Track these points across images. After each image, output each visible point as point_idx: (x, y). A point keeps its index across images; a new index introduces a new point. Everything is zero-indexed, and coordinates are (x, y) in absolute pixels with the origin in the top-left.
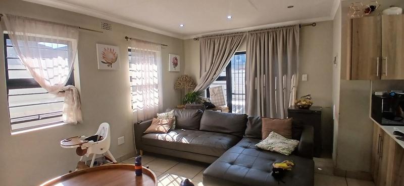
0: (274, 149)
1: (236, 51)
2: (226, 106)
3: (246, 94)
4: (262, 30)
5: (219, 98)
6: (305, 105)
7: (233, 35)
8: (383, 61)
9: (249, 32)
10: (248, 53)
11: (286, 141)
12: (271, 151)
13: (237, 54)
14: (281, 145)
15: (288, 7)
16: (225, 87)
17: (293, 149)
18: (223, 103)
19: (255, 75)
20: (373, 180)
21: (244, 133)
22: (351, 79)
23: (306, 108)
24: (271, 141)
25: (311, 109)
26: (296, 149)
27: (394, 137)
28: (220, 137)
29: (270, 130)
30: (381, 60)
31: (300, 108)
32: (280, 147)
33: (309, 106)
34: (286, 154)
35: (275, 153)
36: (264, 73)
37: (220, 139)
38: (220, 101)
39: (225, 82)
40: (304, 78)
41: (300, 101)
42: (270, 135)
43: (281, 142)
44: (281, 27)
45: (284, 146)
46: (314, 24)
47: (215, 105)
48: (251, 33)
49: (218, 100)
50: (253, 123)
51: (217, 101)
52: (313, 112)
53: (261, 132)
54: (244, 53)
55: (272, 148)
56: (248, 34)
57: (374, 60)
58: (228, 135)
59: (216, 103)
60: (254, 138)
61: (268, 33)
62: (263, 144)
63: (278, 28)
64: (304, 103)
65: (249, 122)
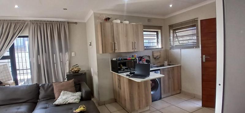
0: (68, 102)
1: (19, 35)
2: (12, 81)
3: (31, 69)
4: (41, 21)
5: (5, 75)
6: (77, 70)
7: (16, 22)
8: (115, 44)
9: (30, 21)
10: (31, 36)
11: (74, 94)
12: (66, 104)
13: (20, 37)
14: (72, 97)
15: (64, 9)
16: (10, 65)
17: (80, 98)
18: (10, 79)
19: (38, 53)
20: (116, 102)
21: (38, 98)
22: (103, 53)
23: (78, 72)
24: (64, 97)
25: (80, 72)
26: (82, 97)
27: (128, 77)
28: (18, 107)
29: (60, 91)
30: (114, 43)
31: (74, 73)
32: (72, 99)
33: (79, 71)
34: (78, 102)
35: (69, 104)
36: (46, 52)
37: (18, 109)
38: (6, 77)
39: (9, 60)
40: (73, 54)
41: (73, 69)
42: (61, 94)
43: (72, 96)
44: (56, 21)
45: (75, 97)
46: (76, 23)
47: (2, 81)
48: (33, 22)
49: (4, 76)
50: (46, 88)
51: (3, 78)
52: (81, 74)
53: (53, 93)
54: (27, 37)
55: (67, 101)
56: (29, 23)
57: (111, 43)
58: (24, 104)
59: (2, 79)
60: (48, 100)
61: (46, 24)
62: (59, 101)
63: (54, 21)
64: (76, 69)
65: (41, 88)
